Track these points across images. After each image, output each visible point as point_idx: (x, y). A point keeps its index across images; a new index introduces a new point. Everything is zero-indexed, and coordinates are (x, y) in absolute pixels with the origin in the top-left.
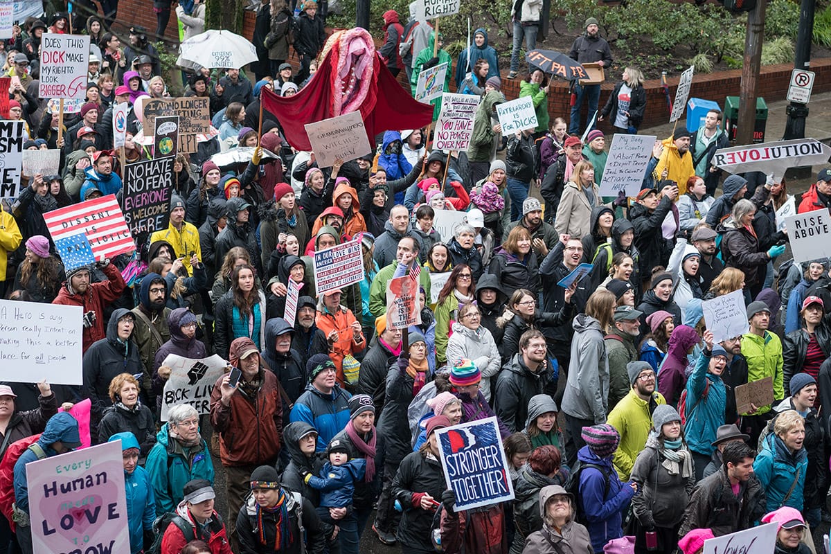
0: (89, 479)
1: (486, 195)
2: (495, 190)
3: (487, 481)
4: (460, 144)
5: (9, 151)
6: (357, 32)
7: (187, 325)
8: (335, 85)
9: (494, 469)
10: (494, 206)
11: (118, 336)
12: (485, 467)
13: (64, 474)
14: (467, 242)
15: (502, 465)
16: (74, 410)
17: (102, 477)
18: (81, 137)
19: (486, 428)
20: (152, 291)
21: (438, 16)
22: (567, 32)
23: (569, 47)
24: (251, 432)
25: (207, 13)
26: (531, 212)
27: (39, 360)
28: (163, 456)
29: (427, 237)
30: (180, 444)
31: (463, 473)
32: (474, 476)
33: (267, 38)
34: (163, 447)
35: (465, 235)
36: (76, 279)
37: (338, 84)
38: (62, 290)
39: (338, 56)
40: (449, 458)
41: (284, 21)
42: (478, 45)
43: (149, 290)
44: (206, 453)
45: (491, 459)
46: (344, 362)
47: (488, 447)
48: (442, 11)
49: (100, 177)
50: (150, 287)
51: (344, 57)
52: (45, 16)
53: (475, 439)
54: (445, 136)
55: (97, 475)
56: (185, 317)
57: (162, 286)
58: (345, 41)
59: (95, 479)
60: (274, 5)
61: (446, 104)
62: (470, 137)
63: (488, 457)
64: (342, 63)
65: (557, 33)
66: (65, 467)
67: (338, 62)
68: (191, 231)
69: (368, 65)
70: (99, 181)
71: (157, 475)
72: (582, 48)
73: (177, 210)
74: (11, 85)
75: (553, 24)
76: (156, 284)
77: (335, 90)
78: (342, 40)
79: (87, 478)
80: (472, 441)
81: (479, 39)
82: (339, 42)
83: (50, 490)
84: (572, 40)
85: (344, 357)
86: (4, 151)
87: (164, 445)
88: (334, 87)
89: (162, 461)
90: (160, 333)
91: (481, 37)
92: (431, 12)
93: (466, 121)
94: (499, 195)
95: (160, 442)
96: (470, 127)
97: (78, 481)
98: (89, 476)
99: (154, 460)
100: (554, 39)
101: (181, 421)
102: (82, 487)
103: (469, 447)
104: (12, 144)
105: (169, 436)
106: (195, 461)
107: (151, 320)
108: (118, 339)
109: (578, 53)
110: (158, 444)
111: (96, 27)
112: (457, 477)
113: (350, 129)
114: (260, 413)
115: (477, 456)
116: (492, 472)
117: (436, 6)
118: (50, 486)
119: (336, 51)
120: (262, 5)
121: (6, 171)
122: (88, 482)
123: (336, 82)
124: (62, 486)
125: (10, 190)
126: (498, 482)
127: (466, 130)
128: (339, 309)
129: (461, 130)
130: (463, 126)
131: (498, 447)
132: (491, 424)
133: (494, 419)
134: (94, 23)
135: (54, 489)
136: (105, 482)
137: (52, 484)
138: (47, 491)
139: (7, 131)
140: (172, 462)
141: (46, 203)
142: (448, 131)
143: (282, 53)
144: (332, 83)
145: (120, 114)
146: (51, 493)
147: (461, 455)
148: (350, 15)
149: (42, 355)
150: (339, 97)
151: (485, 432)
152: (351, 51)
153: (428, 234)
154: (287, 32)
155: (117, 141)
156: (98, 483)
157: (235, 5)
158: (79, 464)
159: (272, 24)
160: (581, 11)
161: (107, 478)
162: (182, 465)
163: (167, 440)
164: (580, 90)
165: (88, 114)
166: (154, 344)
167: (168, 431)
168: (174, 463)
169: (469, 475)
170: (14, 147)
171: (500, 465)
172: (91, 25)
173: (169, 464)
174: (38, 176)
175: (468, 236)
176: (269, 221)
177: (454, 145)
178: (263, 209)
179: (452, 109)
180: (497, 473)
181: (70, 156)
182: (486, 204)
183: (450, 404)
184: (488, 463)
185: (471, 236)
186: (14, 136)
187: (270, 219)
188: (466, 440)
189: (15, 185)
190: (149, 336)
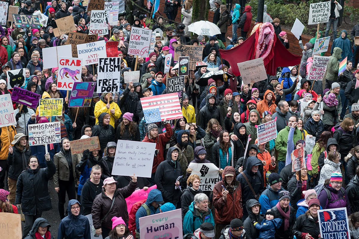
0: (167, 226)
1: (330, 99)
2: (334, 97)
3: (339, 236)
4: (319, 77)
5: (114, 71)
6: (267, 24)
7: (202, 155)
8: (257, 48)
9: (343, 231)
10: (334, 104)
11: (172, 159)
12: (339, 229)
13: (156, 223)
14: (317, 118)
15: (347, 230)
16: (149, 190)
17: (172, 225)
18: (149, 67)
19: (341, 212)
20: (183, 137)
21: (319, 23)
22: (350, 22)
23: (351, 29)
24: (230, 208)
25: (193, 12)
26: (356, 111)
27: (134, 166)
28: (191, 216)
29: (294, 114)
30: (199, 211)
31: (329, 231)
32: (333, 233)
33: (218, 23)
34: (191, 212)
35: (316, 115)
36: (152, 132)
37: (258, 47)
38: (146, 137)
39: (259, 35)
40: (323, 223)
41: (226, 16)
42: (342, 37)
43: (182, 137)
44: (211, 215)
45: (342, 226)
46: (267, 174)
47: (341, 221)
48: (321, 21)
49: (157, 84)
50: (182, 136)
51: (261, 36)
52: (125, 12)
53: (336, 217)
54: (313, 74)
55: (170, 224)
56: (201, 151)
57: (187, 135)
58: (262, 28)
59: (169, 226)
60: (221, 9)
61: (315, 60)
62: (324, 74)
63: (341, 225)
64: (260, 38)
65: (346, 23)
66: (156, 220)
67: (258, 37)
68: (191, 109)
69: (272, 38)
70: (157, 85)
71: (189, 225)
72: (357, 29)
73: (185, 100)
74: (120, 44)
75: (344, 19)
76: (185, 134)
77: (256, 50)
78: (261, 28)
79: (166, 225)
80: (334, 217)
81: (343, 35)
82: (259, 29)
83: (150, 230)
84: (353, 26)
85: (267, 172)
86: (112, 71)
87: (192, 211)
88: (256, 48)
89: (191, 218)
90: (186, 156)
91: (344, 34)
92: (315, 21)
93: (323, 68)
94: (336, 99)
95: (190, 210)
96: (324, 70)
97: (162, 226)
98: (167, 224)
99: (187, 218)
100: (345, 26)
101: (201, 201)
102: (163, 229)
103: (333, 220)
104: (116, 68)
105: (194, 207)
106: (206, 219)
107: (182, 151)
108: (172, 161)
109: (355, 32)
110: (189, 211)
111: (161, 21)
112: (325, 232)
113: (257, 66)
114: (234, 200)
115: (336, 224)
116: (342, 232)
117: (318, 18)
118: (149, 228)
119: (258, 33)
120: (216, 9)
121: (113, 80)
122: (166, 227)
123: (257, 46)
124: (155, 228)
125: (115, 89)
126: (344, 237)
127: (322, 72)
128: (264, 151)
129: (320, 71)
130: (321, 70)
131: (346, 221)
132: (344, 211)
133: (345, 209)
134: (160, 19)
135: (151, 230)
136: (174, 227)
137: (150, 227)
138: (148, 230)
139: (113, 62)
140: (195, 219)
141: (134, 95)
142: (315, 72)
143: (224, 30)
144: (255, 46)
145: (168, 59)
146: (150, 231)
147: (328, 223)
148: (255, 14)
149: (135, 164)
150: (258, 52)
151: (340, 214)
152: (264, 33)
153: (295, 113)
154: (227, 21)
155: (166, 70)
156: (171, 228)
157: (205, 8)
158: (162, 219)
159: (220, 17)
160: (357, 13)
161: (175, 226)
162: (200, 221)
163: (193, 209)
164: (355, 48)
165: (152, 57)
166: (184, 161)
167: (194, 205)
168: (196, 219)
169: (332, 232)
170: (117, 69)
171: (346, 229)
172: (159, 20)
173: (194, 220)
174: (131, 83)
175: (317, 116)
176: (221, 106)
177: (317, 78)
178: (218, 100)
179: (317, 63)
180: (344, 233)
181: (144, 75)
182: (330, 103)
183: (311, 195)
184: (340, 228)
185: (319, 116)
186: (116, 64)
187: (222, 104)
188: (331, 216)
189: (117, 86)
190: (181, 157)
